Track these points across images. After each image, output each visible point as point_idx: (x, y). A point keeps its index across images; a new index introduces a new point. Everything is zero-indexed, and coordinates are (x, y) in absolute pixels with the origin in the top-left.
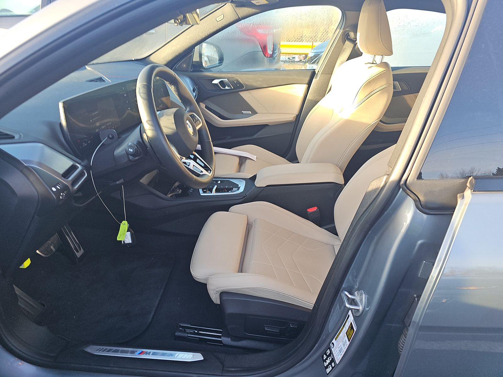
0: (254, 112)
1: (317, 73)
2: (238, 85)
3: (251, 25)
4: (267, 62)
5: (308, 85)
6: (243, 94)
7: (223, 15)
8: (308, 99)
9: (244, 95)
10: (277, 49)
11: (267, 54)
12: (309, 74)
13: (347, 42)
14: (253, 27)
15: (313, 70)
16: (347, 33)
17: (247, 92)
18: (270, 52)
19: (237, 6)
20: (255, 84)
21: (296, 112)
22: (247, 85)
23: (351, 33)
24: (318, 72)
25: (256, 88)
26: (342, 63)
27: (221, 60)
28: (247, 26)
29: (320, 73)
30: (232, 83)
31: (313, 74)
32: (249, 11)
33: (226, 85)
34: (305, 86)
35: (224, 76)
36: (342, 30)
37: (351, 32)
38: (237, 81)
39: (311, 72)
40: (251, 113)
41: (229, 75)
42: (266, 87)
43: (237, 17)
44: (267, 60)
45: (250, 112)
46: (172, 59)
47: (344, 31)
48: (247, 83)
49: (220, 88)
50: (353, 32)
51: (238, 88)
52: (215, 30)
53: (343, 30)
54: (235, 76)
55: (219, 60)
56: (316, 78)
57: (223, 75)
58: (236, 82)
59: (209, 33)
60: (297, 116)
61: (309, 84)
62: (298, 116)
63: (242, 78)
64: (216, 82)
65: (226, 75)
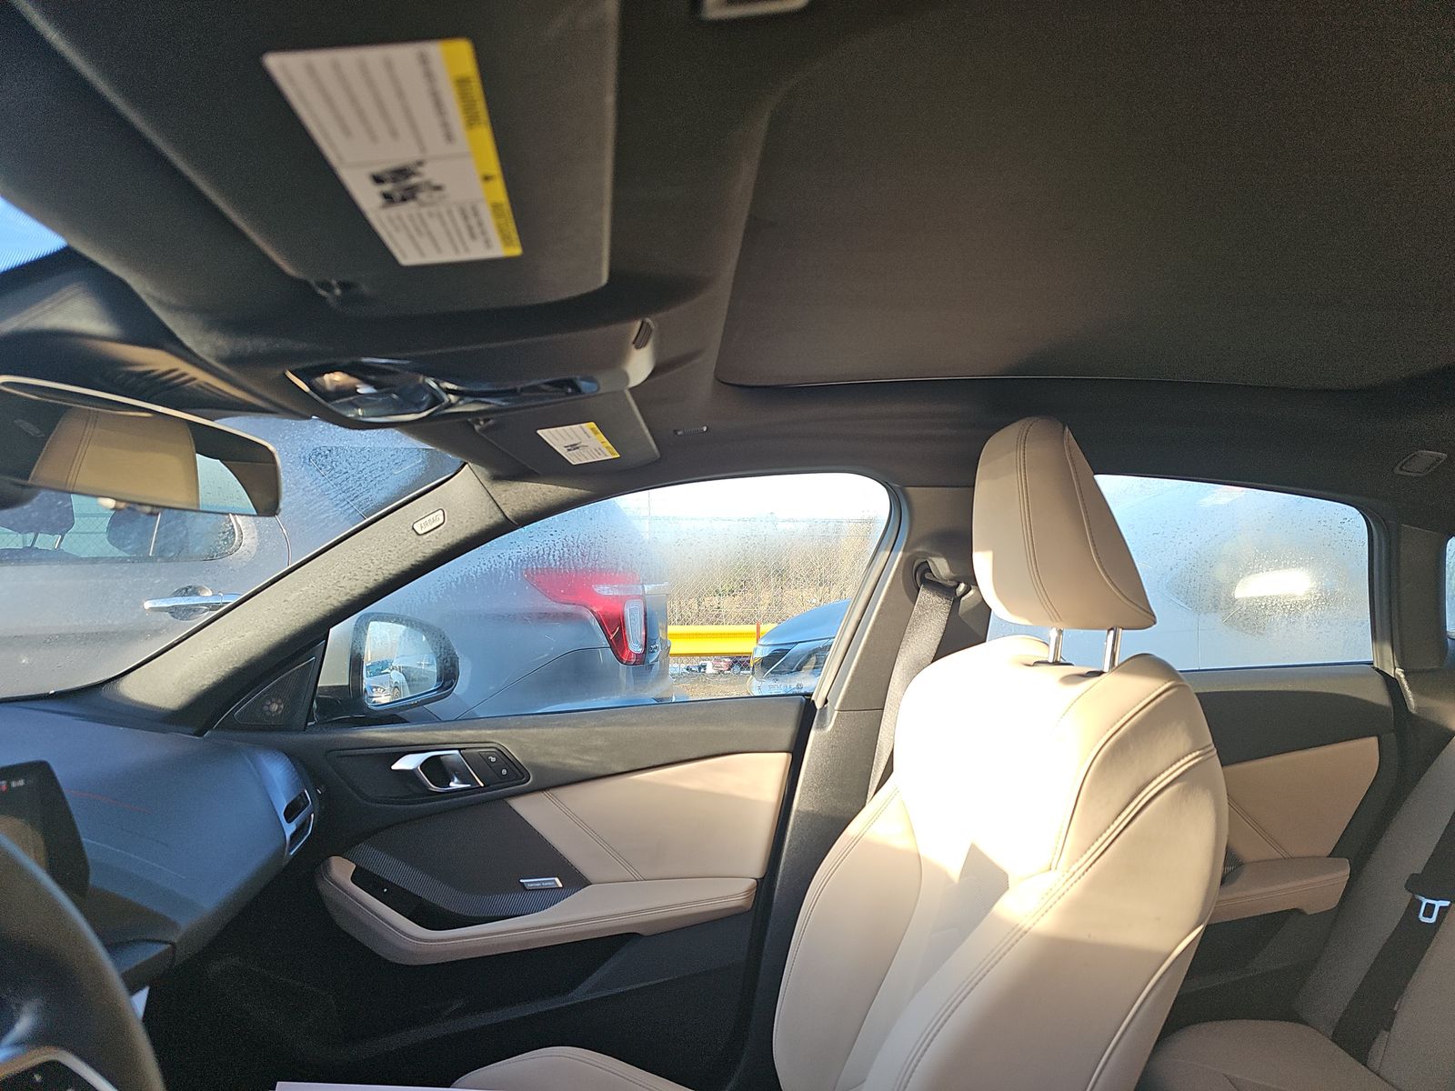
0: (575, 880)
1: (824, 709)
2: (504, 772)
3: (559, 547)
4: (628, 678)
5: (790, 756)
6: (525, 807)
7: (441, 512)
8: (798, 811)
9: (532, 809)
10: (658, 641)
11: (626, 653)
12: (792, 713)
13: (925, 595)
14: (566, 555)
15: (804, 695)
16: (922, 563)
17: (541, 796)
18: (635, 647)
19: (496, 478)
20: (576, 762)
21: (754, 864)
22: (540, 769)
23: (934, 559)
24: (826, 702)
25: (579, 778)
26: (919, 667)
27: (448, 677)
28: (541, 552)
29: (837, 707)
30: (480, 763)
31: (807, 713)
32: (544, 494)
33: (450, 772)
34: (780, 761)
35: (445, 740)
36: (900, 554)
37: (934, 556)
38: (501, 754)
39: (798, 704)
40: (561, 885)
41: (467, 734)
42: (620, 770)
43: (498, 517)
44: (628, 672)
45: (557, 879)
46: (214, 683)
47: (908, 554)
48: (542, 760)
49: (426, 786)
50: (946, 558)
51: (505, 781)
52: (406, 564)
53: (904, 551)
54: (493, 736)
55: (439, 680)
56: (822, 726)
57: (442, 735)
58: (493, 759)
59: (380, 579)
60: (760, 882)
61: (797, 751)
62: (765, 885)
63: (521, 743)
64: (408, 763)
65: (455, 732)
